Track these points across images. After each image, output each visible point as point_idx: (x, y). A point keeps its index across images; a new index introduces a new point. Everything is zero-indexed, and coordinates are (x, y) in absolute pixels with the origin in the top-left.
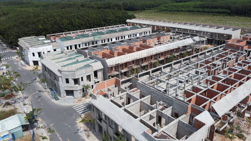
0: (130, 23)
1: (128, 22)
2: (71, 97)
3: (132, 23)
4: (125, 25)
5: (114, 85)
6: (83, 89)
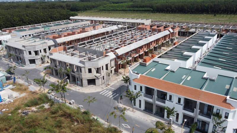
0: (73, 19)
1: (72, 19)
2: (34, 64)
3: (75, 19)
4: (69, 20)
5: (63, 51)
6: (42, 58)
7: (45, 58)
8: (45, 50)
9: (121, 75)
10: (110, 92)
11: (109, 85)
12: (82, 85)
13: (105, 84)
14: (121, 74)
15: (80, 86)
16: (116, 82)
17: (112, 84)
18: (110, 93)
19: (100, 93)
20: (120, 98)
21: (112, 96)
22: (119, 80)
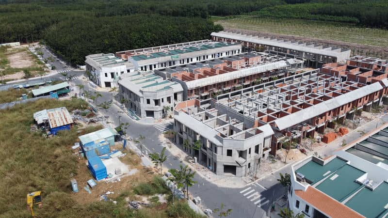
2: (151, 118)
3: (218, 37)
5: (194, 106)
6: (163, 110)
7: (168, 111)
8: (169, 99)
9: (278, 161)
10: (257, 193)
11: (257, 178)
12: (215, 171)
13: (251, 176)
14: (279, 159)
15: (212, 171)
16: (269, 174)
17: (262, 177)
18: (256, 196)
19: (241, 192)
20: (270, 208)
21: (260, 201)
22: (274, 171)
